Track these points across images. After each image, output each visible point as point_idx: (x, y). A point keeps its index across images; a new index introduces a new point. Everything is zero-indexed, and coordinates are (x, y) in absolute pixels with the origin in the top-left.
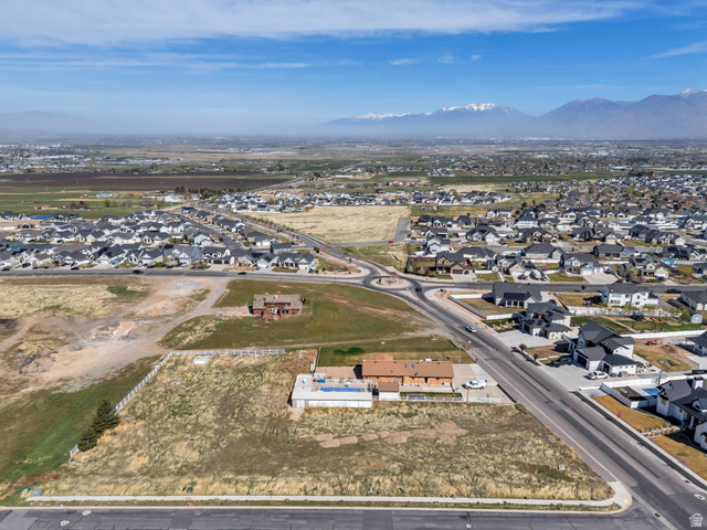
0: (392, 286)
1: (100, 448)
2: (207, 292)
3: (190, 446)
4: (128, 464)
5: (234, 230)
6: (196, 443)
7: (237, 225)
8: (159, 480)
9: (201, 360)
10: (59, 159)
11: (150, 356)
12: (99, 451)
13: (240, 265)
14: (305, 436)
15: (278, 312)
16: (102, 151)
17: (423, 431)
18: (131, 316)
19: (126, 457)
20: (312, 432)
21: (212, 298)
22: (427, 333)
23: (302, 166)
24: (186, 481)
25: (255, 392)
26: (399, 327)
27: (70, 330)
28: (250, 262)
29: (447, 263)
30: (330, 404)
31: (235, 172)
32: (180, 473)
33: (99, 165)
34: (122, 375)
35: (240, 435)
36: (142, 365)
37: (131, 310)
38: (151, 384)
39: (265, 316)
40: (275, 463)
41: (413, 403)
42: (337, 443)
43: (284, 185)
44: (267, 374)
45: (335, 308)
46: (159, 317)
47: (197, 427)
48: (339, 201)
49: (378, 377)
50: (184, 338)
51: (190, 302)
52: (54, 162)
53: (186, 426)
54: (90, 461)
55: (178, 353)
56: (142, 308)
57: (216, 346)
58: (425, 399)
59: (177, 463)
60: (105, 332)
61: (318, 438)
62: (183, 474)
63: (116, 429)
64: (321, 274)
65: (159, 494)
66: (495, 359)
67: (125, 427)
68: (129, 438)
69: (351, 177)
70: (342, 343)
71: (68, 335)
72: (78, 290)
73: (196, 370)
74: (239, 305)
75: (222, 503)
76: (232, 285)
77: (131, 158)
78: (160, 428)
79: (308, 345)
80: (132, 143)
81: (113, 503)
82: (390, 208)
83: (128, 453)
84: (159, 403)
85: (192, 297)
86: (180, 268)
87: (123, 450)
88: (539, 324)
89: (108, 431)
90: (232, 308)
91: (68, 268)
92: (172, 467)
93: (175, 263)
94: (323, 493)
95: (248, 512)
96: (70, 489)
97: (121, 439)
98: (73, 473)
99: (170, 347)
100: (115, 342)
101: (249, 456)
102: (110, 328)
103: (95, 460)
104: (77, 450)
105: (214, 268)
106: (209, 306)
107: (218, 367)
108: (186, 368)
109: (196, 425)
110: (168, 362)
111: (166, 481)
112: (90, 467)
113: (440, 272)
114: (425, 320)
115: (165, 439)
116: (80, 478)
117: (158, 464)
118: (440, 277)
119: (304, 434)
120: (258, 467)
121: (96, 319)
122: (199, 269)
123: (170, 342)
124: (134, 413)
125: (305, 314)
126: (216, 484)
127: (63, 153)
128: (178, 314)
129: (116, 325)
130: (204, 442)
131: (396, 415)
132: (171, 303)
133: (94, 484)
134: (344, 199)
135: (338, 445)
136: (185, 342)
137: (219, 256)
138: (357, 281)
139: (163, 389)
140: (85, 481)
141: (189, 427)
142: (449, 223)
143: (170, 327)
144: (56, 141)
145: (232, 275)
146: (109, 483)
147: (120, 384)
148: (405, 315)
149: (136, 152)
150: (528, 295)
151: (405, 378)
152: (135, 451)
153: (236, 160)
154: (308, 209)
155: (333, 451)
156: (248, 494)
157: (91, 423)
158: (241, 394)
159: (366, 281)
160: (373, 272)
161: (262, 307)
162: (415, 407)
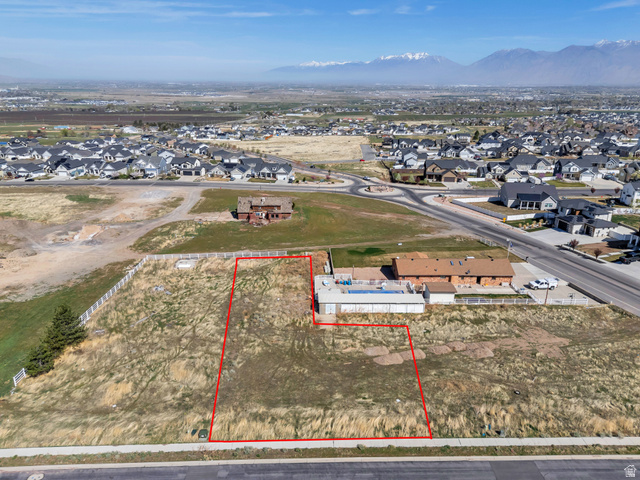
0: (383, 193)
1: (59, 372)
2: (181, 199)
3: (191, 366)
4: (102, 394)
5: (198, 151)
6: (199, 362)
7: (201, 147)
8: (153, 418)
9: (186, 264)
10: (18, 100)
11: (121, 260)
12: (57, 376)
13: (212, 176)
14: (349, 350)
15: (267, 217)
16: (60, 94)
17: (510, 342)
18: (95, 221)
19: (99, 384)
20: (358, 345)
21: (187, 205)
22: (446, 234)
23: (253, 107)
24: (194, 419)
25: (263, 296)
26: (410, 230)
27: (21, 235)
28: (222, 173)
29: (438, 171)
30: (367, 309)
31: (189, 111)
32: (183, 406)
33: (56, 105)
34: (87, 281)
35: (258, 349)
36: (111, 270)
37: (95, 216)
38: (127, 290)
39: (251, 220)
40: (320, 388)
41: (476, 307)
42: (398, 359)
43: (239, 121)
44: (273, 277)
45: (329, 214)
46: (128, 223)
47: (196, 341)
48: (296, 133)
49: (418, 277)
50: (160, 242)
51: (162, 208)
52: (13, 102)
53: (180, 340)
54: (43, 391)
55: (156, 257)
56: (107, 215)
57: (202, 249)
58: (491, 302)
59: (175, 391)
60: (64, 237)
61: (370, 352)
62: (187, 408)
63: (82, 345)
64: (302, 184)
65: (155, 442)
66: (545, 257)
67: (95, 343)
68: (101, 357)
69: (301, 115)
70: (351, 245)
71: (19, 240)
72: (33, 199)
73: (181, 275)
74: (219, 210)
75: (259, 454)
76: (206, 194)
77: (87, 99)
78: (144, 344)
79: (311, 248)
80: (88, 86)
81: (80, 459)
82: (348, 138)
83: (101, 378)
84: (138, 313)
85: (164, 204)
86: (147, 179)
87: (94, 374)
88: (579, 220)
89: (70, 349)
90: (212, 214)
91: (22, 180)
92: (169, 397)
93: (140, 174)
94: (413, 435)
95: (304, 469)
96: (10, 437)
97: (90, 358)
98: (16, 410)
99: (145, 251)
100: (77, 247)
101: (280, 379)
102: (70, 233)
103: (52, 390)
104: (25, 376)
105: (184, 179)
106: (185, 212)
107: (207, 271)
108: (168, 273)
109: (194, 337)
110: (145, 266)
111: (163, 419)
112: (43, 400)
113: (430, 181)
114: (437, 222)
115: (153, 357)
116: (27, 418)
117: (147, 393)
118: (431, 185)
119: (346, 347)
120: (297, 395)
121: (53, 225)
122: (168, 179)
123: (144, 245)
124: (105, 324)
125: (296, 219)
126: (243, 423)
127: (21, 95)
128: (149, 220)
129: (77, 229)
130: (209, 360)
131: (462, 321)
132: (142, 210)
133: (50, 426)
134: (301, 131)
135: (401, 361)
136: (163, 246)
137: (189, 167)
138: (344, 190)
139: (141, 296)
140: (33, 423)
141: (184, 341)
142: (416, 144)
143: (143, 232)
144: (14, 85)
145: (205, 185)
146: (73, 425)
147: (85, 292)
148: (412, 219)
149: (92, 94)
150: (545, 196)
151: (453, 278)
152: (112, 375)
153: (189, 102)
154: (267, 138)
155: (398, 369)
156: (296, 438)
157: (44, 336)
158: (247, 300)
159: (354, 190)
160: (357, 182)
161: (248, 210)
162: (481, 312)
